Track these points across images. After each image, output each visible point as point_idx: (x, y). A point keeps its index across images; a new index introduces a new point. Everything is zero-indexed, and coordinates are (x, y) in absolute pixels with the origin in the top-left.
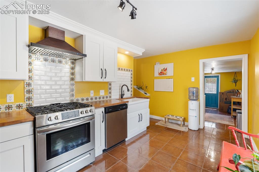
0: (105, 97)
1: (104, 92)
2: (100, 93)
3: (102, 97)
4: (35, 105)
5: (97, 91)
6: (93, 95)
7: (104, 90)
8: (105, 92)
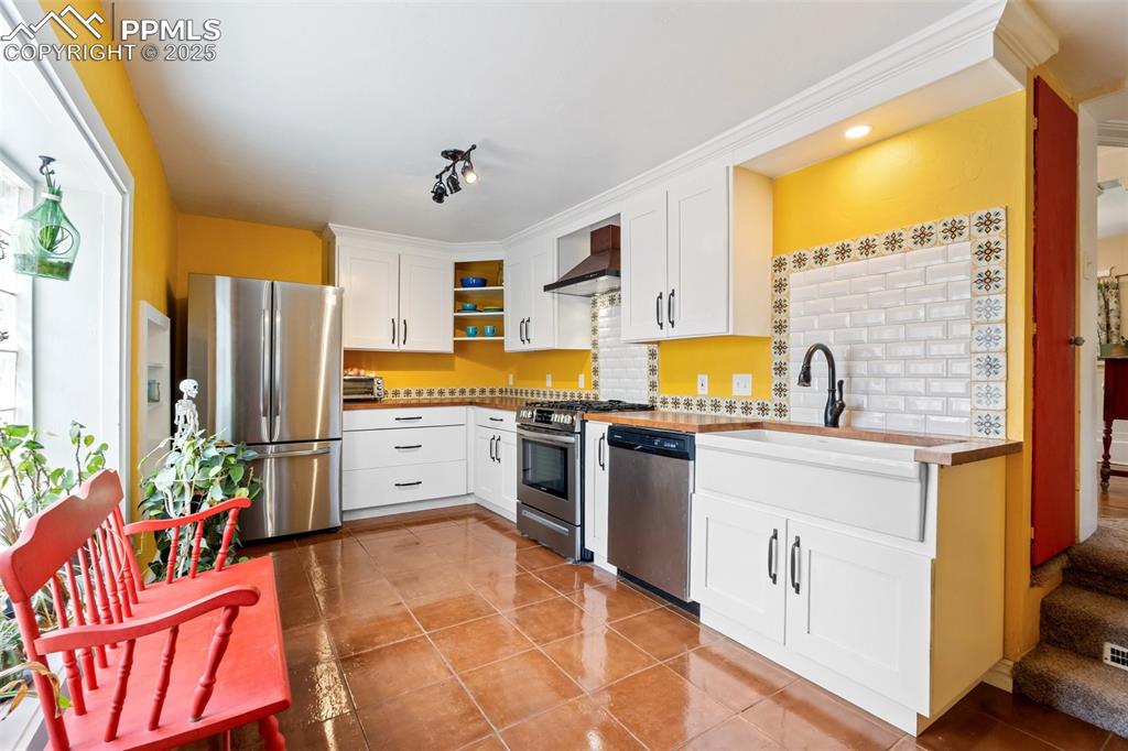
0: (755, 406)
1: (749, 385)
2: (735, 386)
3: (739, 405)
4: (601, 399)
5: (721, 379)
6: (706, 392)
7: (750, 376)
8: (753, 382)
